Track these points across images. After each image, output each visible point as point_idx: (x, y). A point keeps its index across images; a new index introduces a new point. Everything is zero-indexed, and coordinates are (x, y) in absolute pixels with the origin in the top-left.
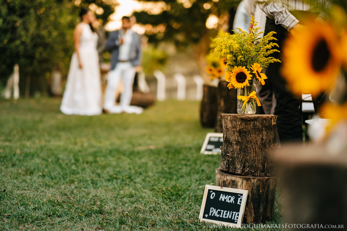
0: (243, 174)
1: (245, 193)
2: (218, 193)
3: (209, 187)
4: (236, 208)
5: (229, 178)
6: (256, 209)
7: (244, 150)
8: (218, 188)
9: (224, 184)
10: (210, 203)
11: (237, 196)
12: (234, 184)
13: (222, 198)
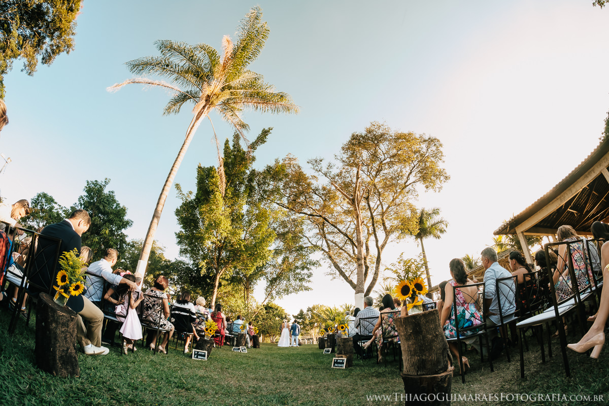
0: (345, 354)
1: (345, 359)
2: (337, 360)
3: (334, 358)
4: (343, 363)
5: (340, 355)
6: (349, 364)
7: (344, 347)
8: (337, 358)
9: (339, 357)
10: (335, 363)
11: (343, 360)
12: (342, 357)
13: (338, 361)
